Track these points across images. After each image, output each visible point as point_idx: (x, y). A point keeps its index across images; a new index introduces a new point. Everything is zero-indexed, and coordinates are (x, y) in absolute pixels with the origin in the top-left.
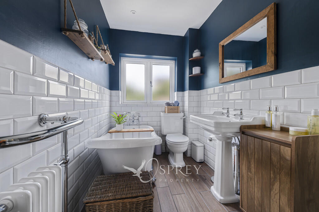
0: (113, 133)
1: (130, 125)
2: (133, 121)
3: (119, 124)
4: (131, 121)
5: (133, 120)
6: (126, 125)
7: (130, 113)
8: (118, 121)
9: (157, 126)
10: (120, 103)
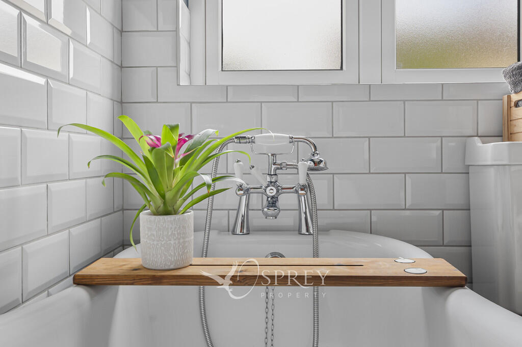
0: (122, 288)
1: (247, 229)
2: (273, 202)
3: (167, 210)
4: (256, 200)
5: (271, 191)
6: (221, 231)
7: (252, 141)
8: (151, 188)
9: (443, 245)
10: (184, 81)
